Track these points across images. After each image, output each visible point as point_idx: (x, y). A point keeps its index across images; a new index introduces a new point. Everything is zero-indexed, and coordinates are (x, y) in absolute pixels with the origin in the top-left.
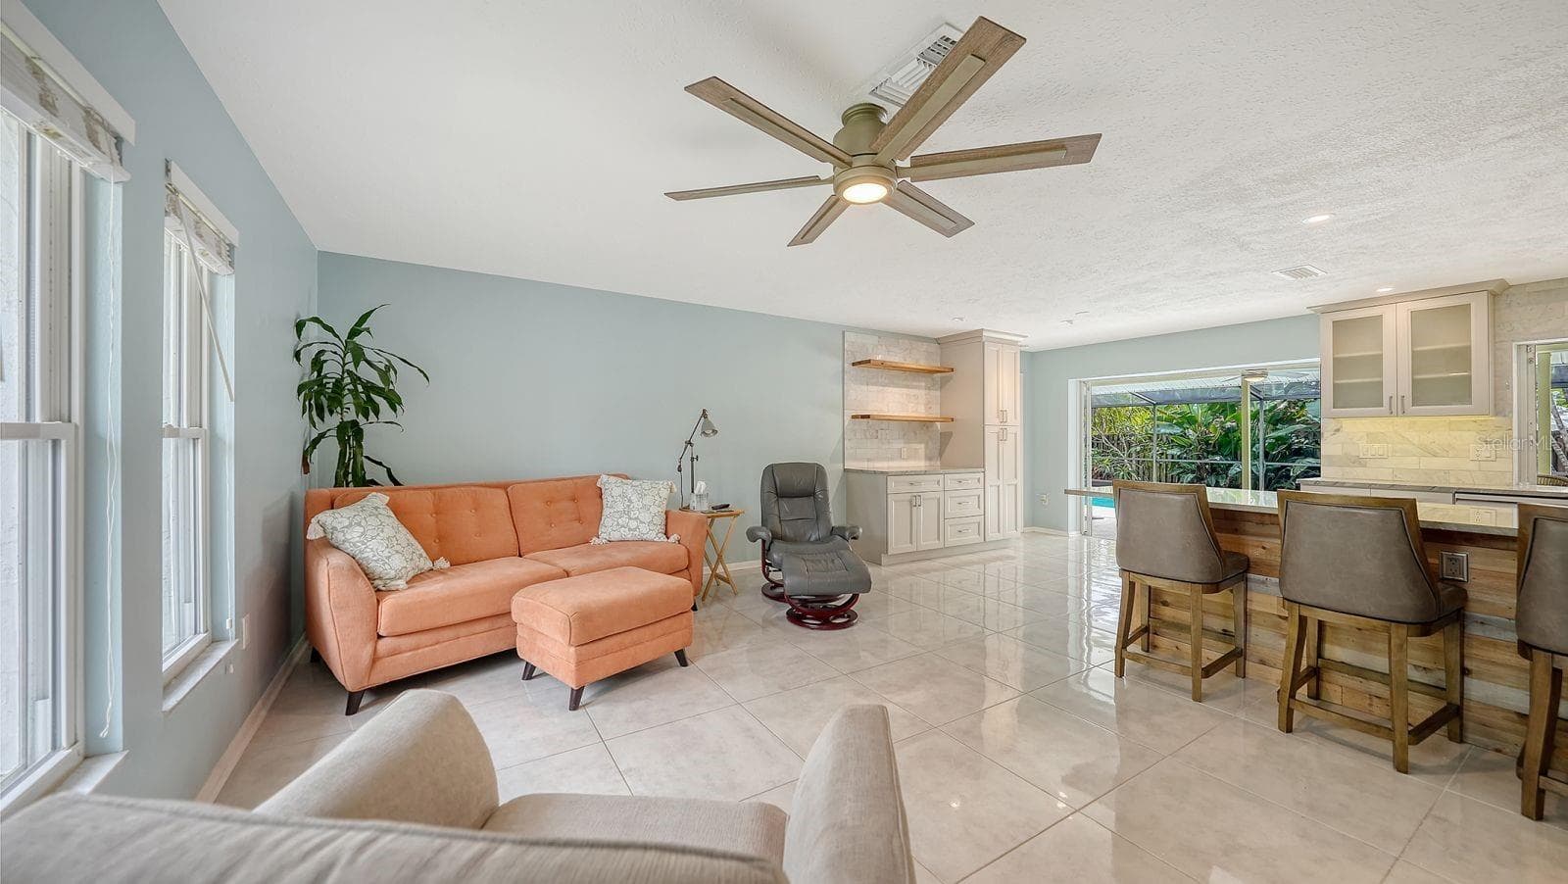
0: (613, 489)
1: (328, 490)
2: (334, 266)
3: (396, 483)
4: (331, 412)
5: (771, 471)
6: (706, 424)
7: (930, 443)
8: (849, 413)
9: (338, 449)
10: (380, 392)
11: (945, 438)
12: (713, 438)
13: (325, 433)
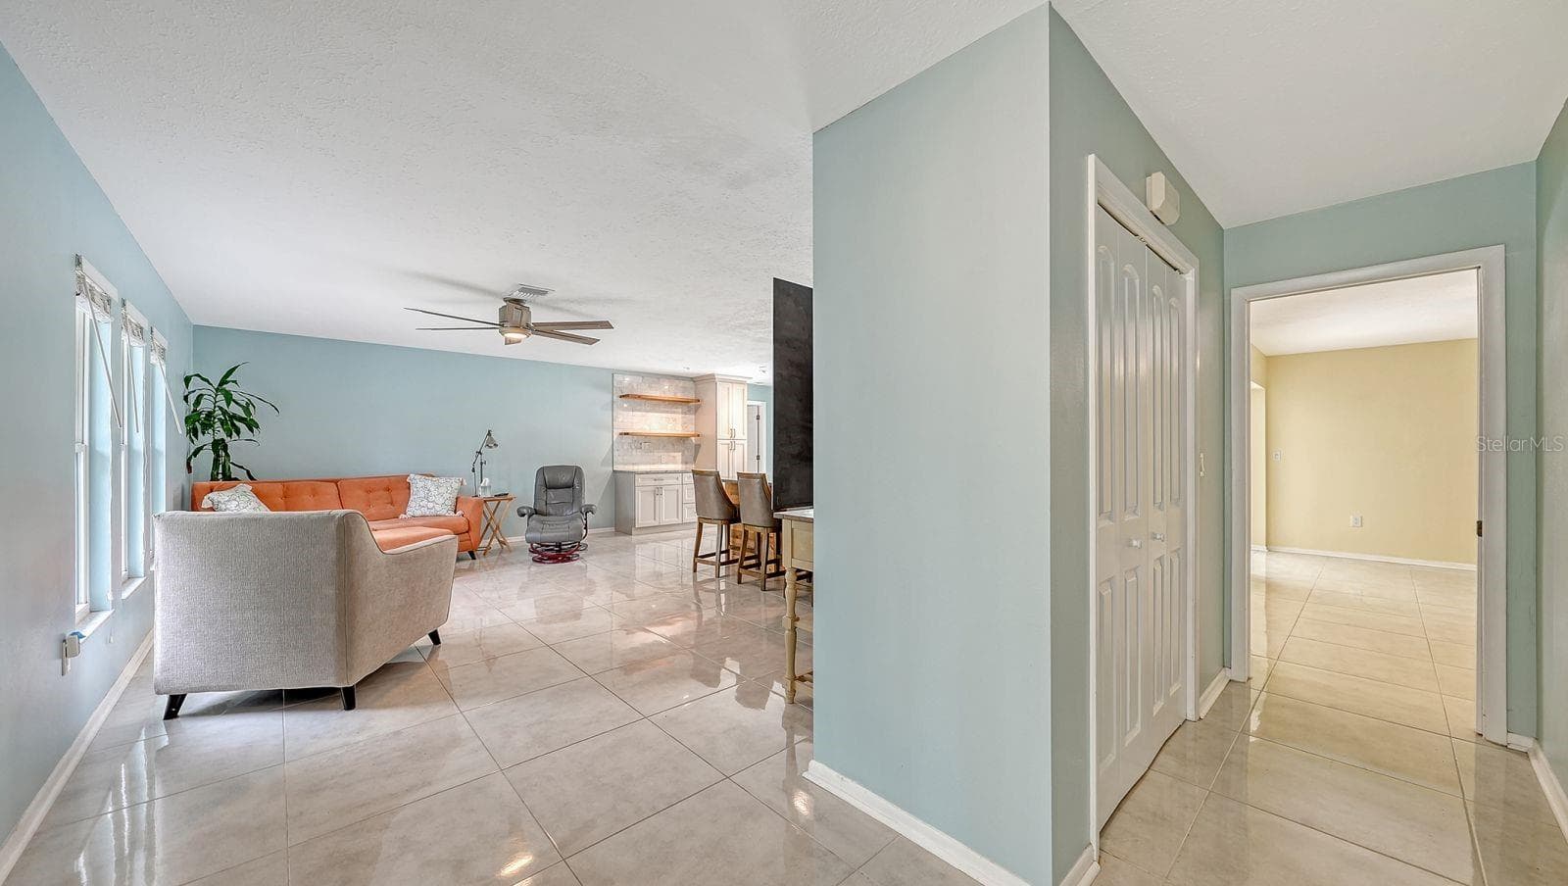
0: (418, 483)
1: (208, 483)
2: (203, 335)
3: (251, 478)
4: (204, 433)
5: (542, 471)
6: (490, 441)
7: (686, 452)
8: (617, 432)
9: (212, 456)
10: (241, 420)
11: (698, 447)
12: (494, 448)
13: (202, 447)
